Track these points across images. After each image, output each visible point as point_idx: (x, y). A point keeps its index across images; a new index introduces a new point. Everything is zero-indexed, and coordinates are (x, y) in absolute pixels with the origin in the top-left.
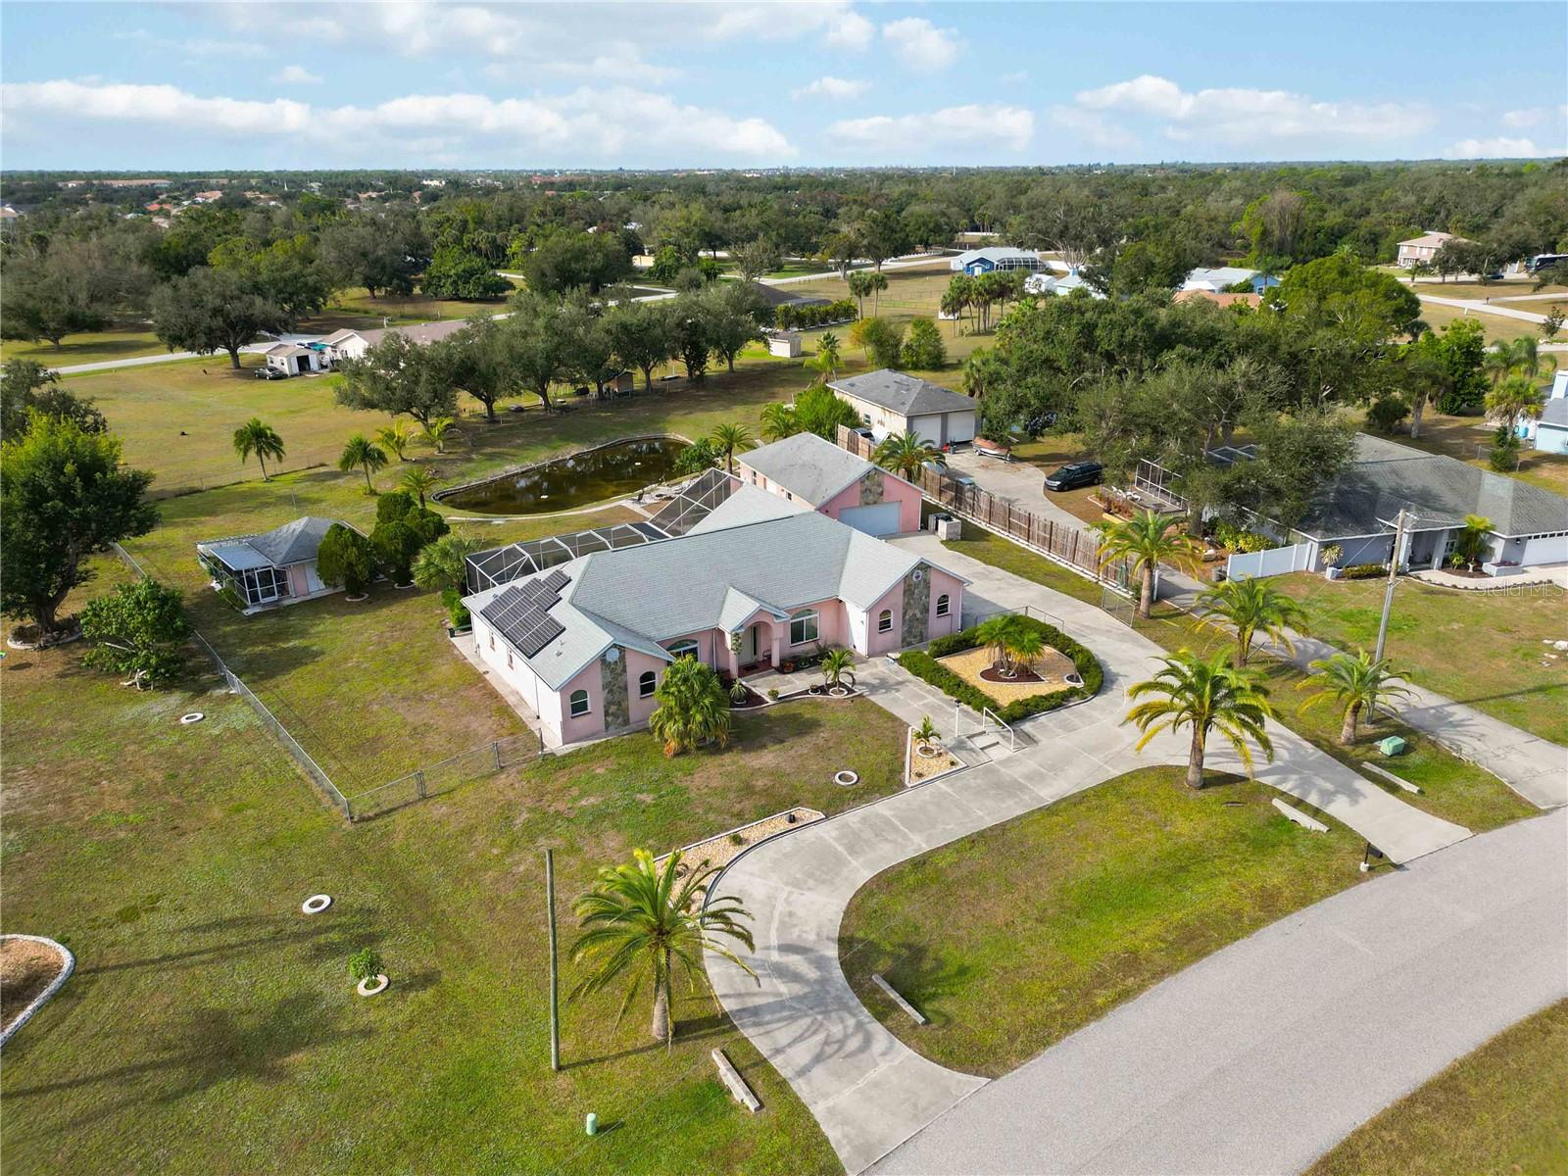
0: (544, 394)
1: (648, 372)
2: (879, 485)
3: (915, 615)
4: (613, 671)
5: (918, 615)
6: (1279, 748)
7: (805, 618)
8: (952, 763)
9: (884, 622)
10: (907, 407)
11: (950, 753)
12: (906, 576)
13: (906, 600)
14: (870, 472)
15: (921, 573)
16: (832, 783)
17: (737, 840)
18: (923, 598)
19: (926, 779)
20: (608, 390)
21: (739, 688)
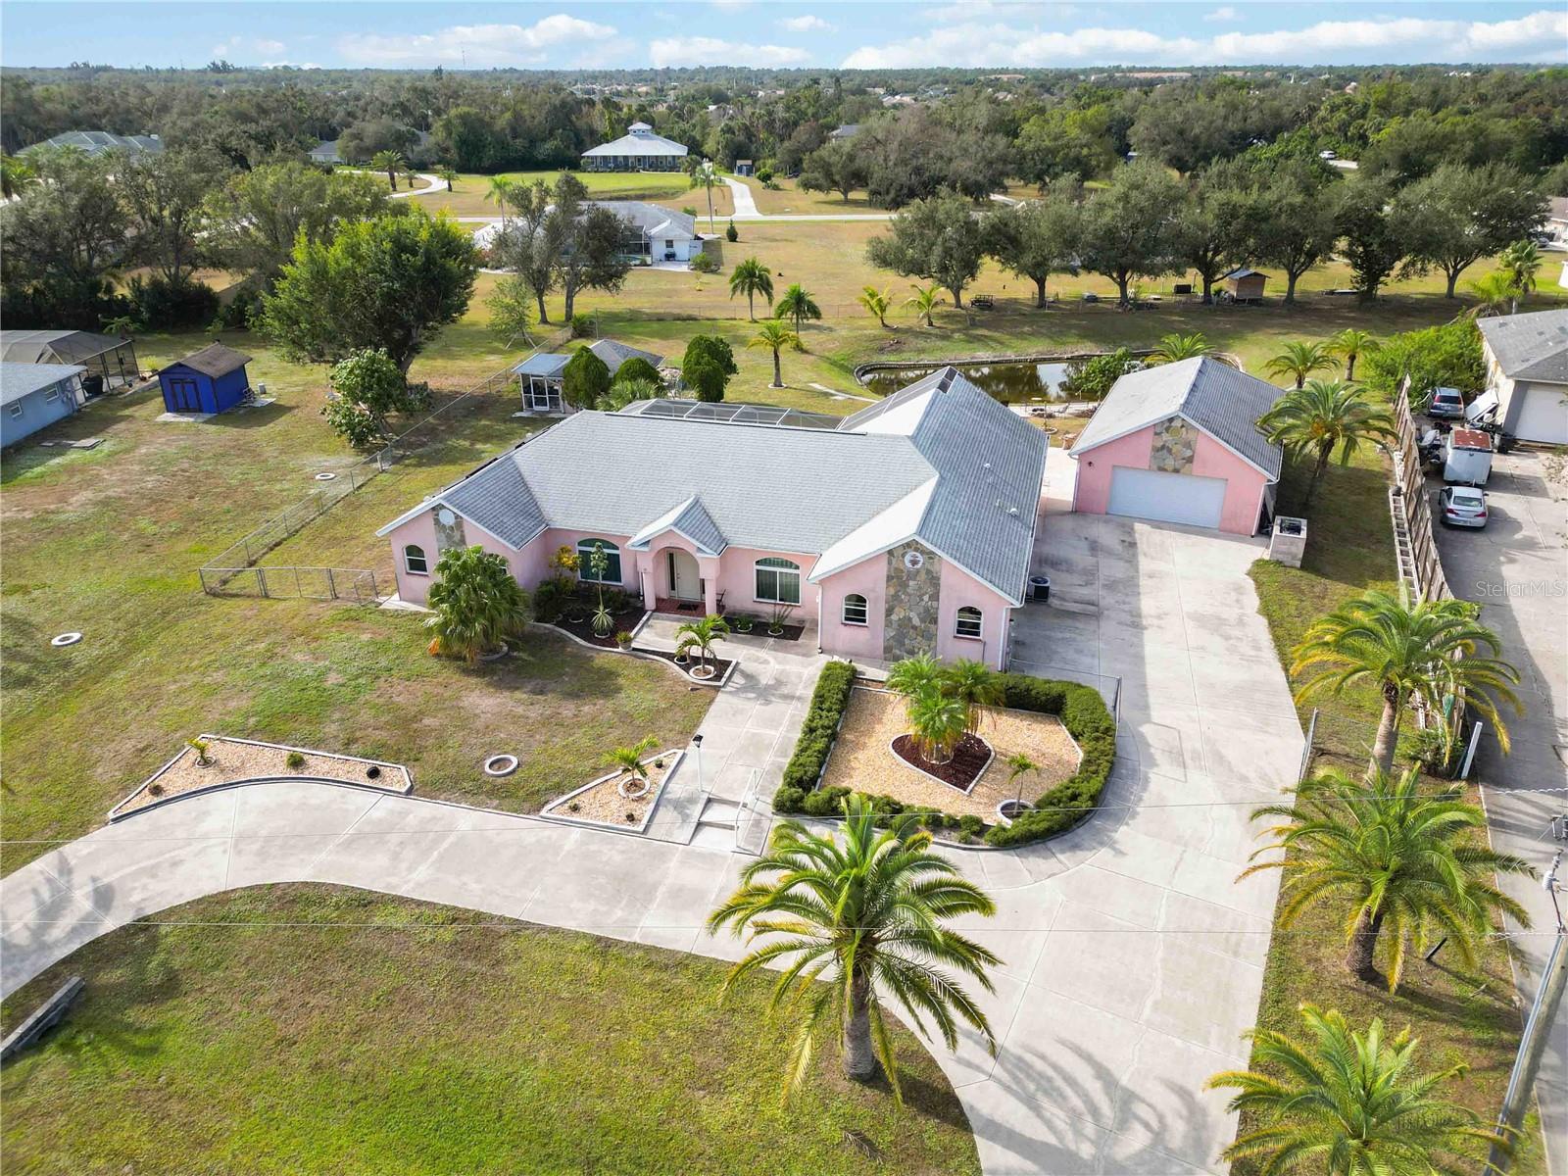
0: (1123, 285)
1: (1293, 277)
2: (1188, 445)
3: (910, 619)
4: (449, 537)
5: (916, 621)
6: (1147, 1126)
7: (778, 570)
8: (631, 818)
9: (856, 612)
10: (1526, 365)
11: (652, 806)
12: (890, 552)
13: (892, 591)
14: (1171, 420)
15: (920, 558)
16: (481, 760)
17: (296, 763)
18: (926, 598)
19: (576, 817)
20: (1218, 292)
21: (602, 617)
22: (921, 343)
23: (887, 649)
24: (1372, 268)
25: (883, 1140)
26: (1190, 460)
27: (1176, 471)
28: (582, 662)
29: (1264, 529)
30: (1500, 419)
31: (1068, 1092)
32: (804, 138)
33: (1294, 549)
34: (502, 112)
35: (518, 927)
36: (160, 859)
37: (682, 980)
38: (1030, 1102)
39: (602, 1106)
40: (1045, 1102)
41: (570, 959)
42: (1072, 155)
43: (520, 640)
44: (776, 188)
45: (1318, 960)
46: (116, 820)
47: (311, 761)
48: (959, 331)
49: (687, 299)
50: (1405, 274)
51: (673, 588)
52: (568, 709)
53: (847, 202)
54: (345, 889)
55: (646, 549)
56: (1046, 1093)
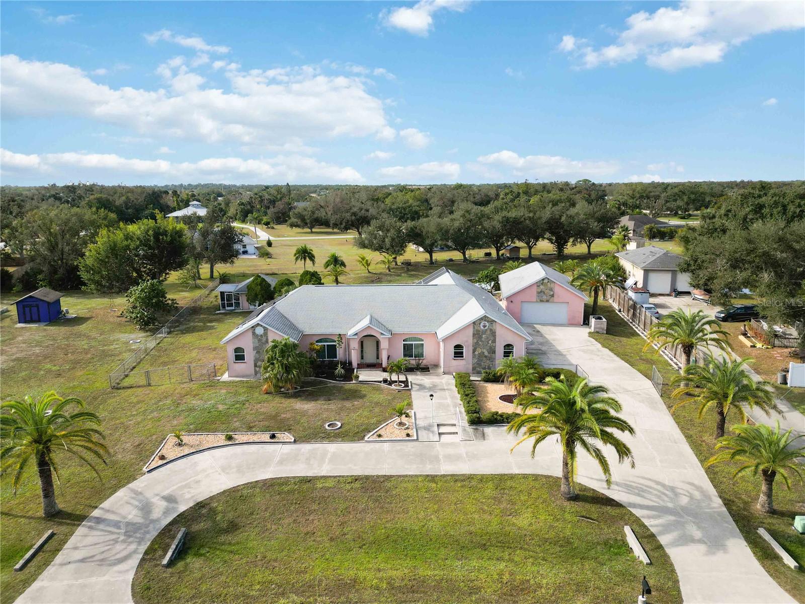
0: (464, 254)
2: (551, 290)
3: (484, 353)
4: (259, 340)
5: (486, 353)
6: (685, 495)
7: (414, 343)
8: (408, 435)
9: (458, 352)
10: (645, 264)
11: (415, 430)
12: (474, 323)
13: (475, 341)
14: (543, 280)
15: (487, 324)
16: (322, 426)
17: (230, 438)
18: (490, 342)
19: (381, 439)
20: (503, 255)
21: (340, 370)
22: (389, 278)
23: (474, 369)
24: (560, 244)
25: (595, 516)
26: (553, 296)
27: (548, 301)
28: (340, 389)
29: (586, 322)
30: (640, 285)
31: (651, 490)
32: (282, 207)
33: (602, 326)
34: (120, 197)
35: (388, 478)
36: (188, 482)
37: (474, 483)
38: (639, 495)
39: (472, 529)
40: (645, 495)
41: (421, 485)
42: (414, 210)
43: (305, 384)
44: (273, 228)
45: (704, 441)
46: (149, 472)
47: (236, 437)
48: (403, 273)
49: (265, 267)
50: (574, 244)
51: (362, 358)
52: (348, 404)
53: (312, 232)
54: (294, 478)
55: (356, 337)
56: (643, 492)
